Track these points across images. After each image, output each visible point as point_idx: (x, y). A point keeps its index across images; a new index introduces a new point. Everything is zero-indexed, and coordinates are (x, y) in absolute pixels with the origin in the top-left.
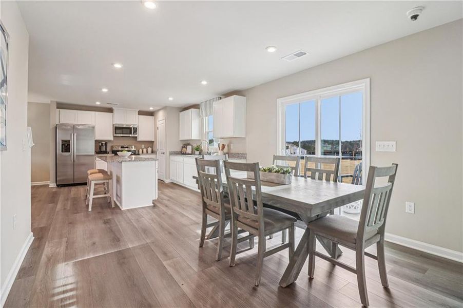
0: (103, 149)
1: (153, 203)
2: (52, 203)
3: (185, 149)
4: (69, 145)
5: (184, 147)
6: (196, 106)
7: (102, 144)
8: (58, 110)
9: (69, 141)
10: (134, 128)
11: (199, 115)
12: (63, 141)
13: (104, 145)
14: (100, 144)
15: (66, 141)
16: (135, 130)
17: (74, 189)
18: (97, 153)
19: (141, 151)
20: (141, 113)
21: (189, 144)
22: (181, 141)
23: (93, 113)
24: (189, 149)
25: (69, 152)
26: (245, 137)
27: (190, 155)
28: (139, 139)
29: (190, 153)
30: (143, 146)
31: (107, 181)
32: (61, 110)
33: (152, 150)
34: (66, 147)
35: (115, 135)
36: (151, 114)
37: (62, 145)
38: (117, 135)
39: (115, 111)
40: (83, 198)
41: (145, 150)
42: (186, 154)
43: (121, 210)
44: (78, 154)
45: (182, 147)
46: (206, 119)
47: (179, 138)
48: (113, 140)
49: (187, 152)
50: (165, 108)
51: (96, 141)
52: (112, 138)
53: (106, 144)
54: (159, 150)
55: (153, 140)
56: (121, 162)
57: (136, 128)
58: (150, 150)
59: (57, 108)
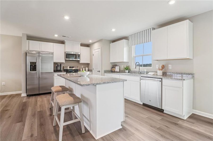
0: (59, 69)
1: (122, 125)
2: (20, 122)
3: (114, 69)
4: (35, 66)
5: (114, 67)
6: (126, 38)
7: (58, 65)
8: (28, 41)
9: (36, 63)
10: (78, 55)
11: (128, 44)
12: (31, 63)
13: (59, 66)
14: (57, 65)
15: (33, 63)
16: (79, 56)
17: (39, 98)
18: (54, 71)
19: (81, 69)
20: (82, 45)
21: (116, 65)
22: (111, 63)
23: (52, 44)
24: (117, 69)
25: (36, 71)
26: (192, 59)
27: (118, 73)
28: (81, 62)
29: (118, 71)
30: (82, 66)
31: (73, 105)
32: (30, 41)
33: (88, 69)
34: (33, 67)
35: (66, 59)
36: (88, 46)
37: (30, 66)
38: (68, 59)
39: (66, 43)
40: (48, 113)
41: (84, 69)
42: (115, 72)
43: (95, 139)
44: (42, 72)
45: (112, 67)
46: (133, 47)
47: (110, 61)
48: (65, 62)
49: (116, 70)
50: (100, 41)
51: (54, 63)
52: (64, 61)
53: (60, 65)
54: (94, 69)
55: (89, 63)
56: (96, 85)
57: (79, 55)
58: (87, 69)
59: (27, 39)
